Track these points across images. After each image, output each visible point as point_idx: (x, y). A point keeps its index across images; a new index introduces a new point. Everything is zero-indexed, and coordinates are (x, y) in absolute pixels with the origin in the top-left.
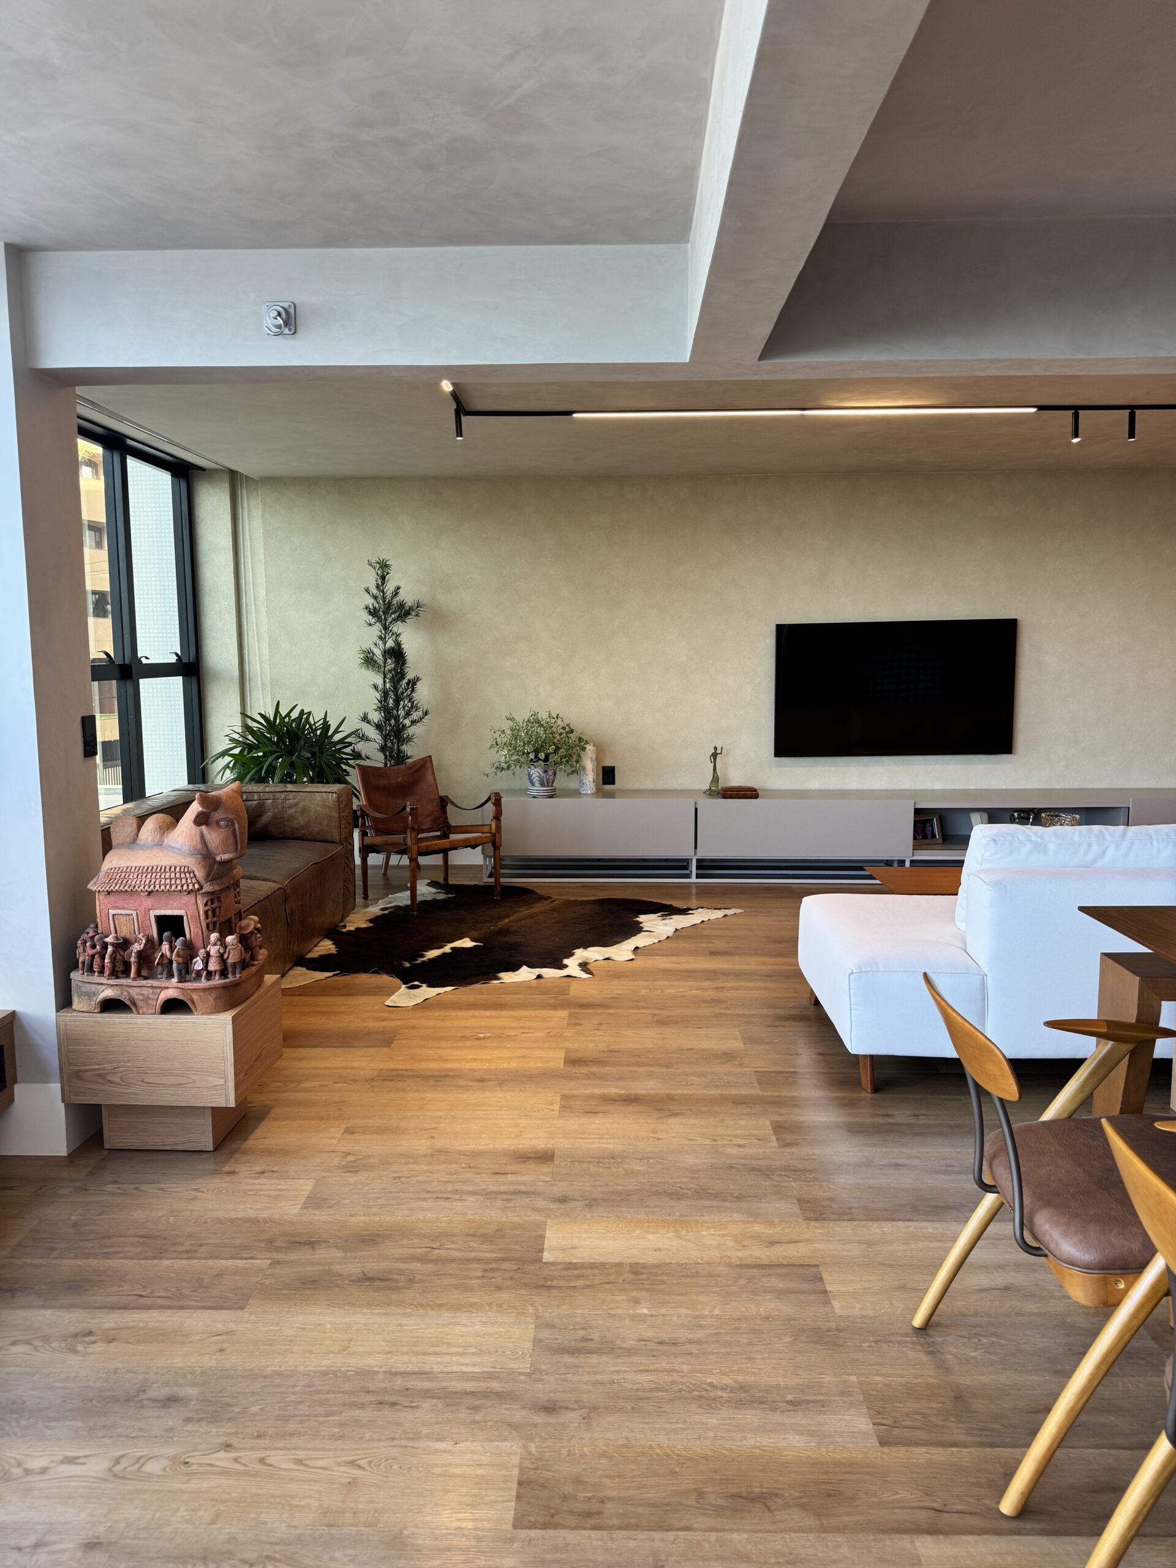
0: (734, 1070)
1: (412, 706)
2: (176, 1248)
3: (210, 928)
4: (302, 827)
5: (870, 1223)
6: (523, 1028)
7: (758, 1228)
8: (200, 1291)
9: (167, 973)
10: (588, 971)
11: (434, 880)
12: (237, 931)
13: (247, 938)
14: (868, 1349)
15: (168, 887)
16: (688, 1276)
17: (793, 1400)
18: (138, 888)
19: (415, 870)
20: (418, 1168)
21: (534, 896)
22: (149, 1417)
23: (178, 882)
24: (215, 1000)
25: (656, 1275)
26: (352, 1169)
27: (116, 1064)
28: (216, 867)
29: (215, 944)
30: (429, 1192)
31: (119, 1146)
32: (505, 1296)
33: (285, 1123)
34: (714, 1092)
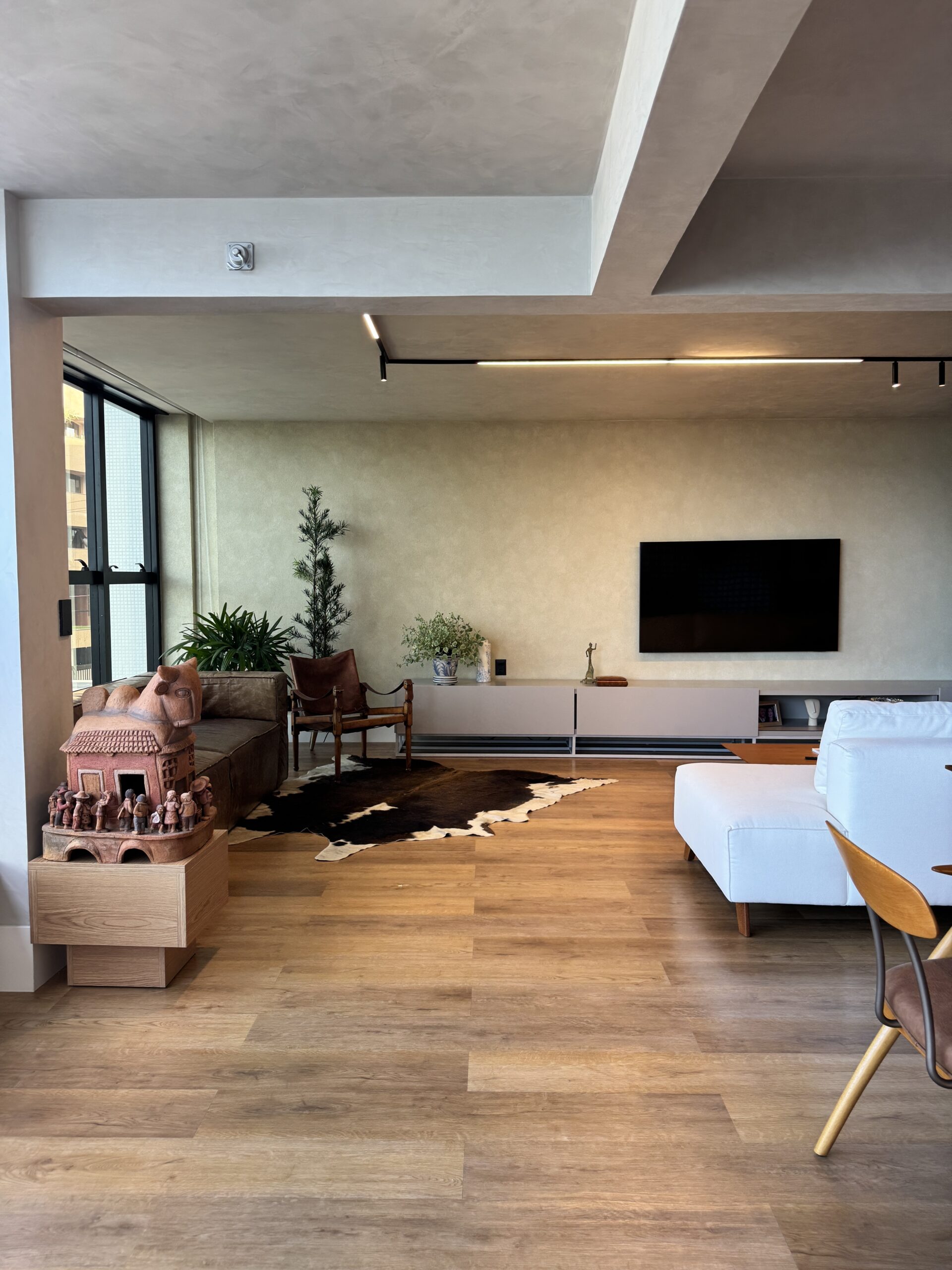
0: (625, 917)
1: (337, 608)
2: (131, 1078)
3: (167, 787)
4: (244, 708)
5: (762, 1055)
6: (436, 879)
7: (661, 1060)
8: (152, 1119)
9: (128, 827)
10: (489, 831)
11: (354, 754)
12: (191, 789)
13: (199, 796)
14: (776, 1176)
15: (131, 749)
16: (601, 1105)
17: (713, 1227)
18: (105, 749)
19: (339, 747)
20: (349, 1004)
21: (439, 768)
22: (102, 1245)
23: (140, 744)
24: (170, 850)
25: (573, 1104)
26: (290, 1005)
27: (81, 908)
28: (173, 732)
29: (171, 800)
30: (360, 1026)
31: (82, 983)
32: (434, 1124)
33: (230, 962)
34: (608, 936)
